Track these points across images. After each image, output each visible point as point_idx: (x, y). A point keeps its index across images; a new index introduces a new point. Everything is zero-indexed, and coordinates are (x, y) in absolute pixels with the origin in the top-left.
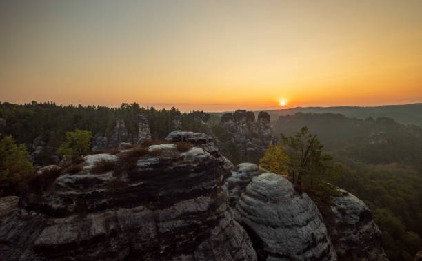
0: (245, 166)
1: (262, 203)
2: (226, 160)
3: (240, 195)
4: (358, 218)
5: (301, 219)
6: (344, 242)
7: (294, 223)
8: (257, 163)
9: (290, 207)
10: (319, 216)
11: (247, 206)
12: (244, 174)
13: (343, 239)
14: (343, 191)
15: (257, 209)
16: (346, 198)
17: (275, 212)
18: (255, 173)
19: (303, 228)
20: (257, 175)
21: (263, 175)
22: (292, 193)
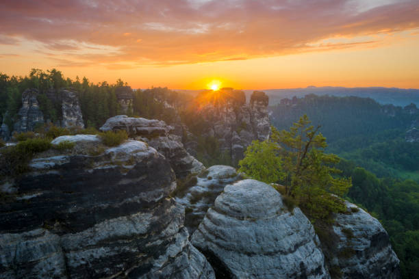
0: (217, 170)
1: (235, 221)
2: (196, 161)
3: (206, 211)
4: (369, 242)
5: (287, 243)
6: (346, 274)
7: (277, 249)
8: (237, 167)
9: (273, 227)
10: (314, 239)
11: (214, 225)
12: (214, 181)
13: (346, 270)
14: (354, 206)
15: (227, 230)
16: (355, 215)
17: (252, 234)
18: (230, 179)
19: (290, 256)
20: (231, 183)
21: (241, 182)
22: (278, 208)
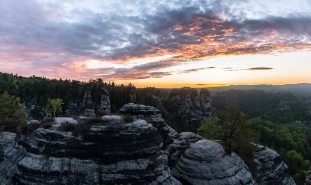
0: (185, 134)
1: (198, 163)
2: (171, 129)
3: (180, 158)
4: (273, 162)
5: (230, 171)
6: (265, 180)
7: (225, 175)
8: (195, 132)
9: (221, 164)
10: (245, 167)
11: (185, 166)
12: (184, 141)
13: (265, 178)
14: (262, 146)
15: (194, 168)
16: (264, 151)
17: (209, 169)
18: (193, 140)
19: (233, 178)
20: (194, 142)
21: (199, 142)
22: (222, 154)
